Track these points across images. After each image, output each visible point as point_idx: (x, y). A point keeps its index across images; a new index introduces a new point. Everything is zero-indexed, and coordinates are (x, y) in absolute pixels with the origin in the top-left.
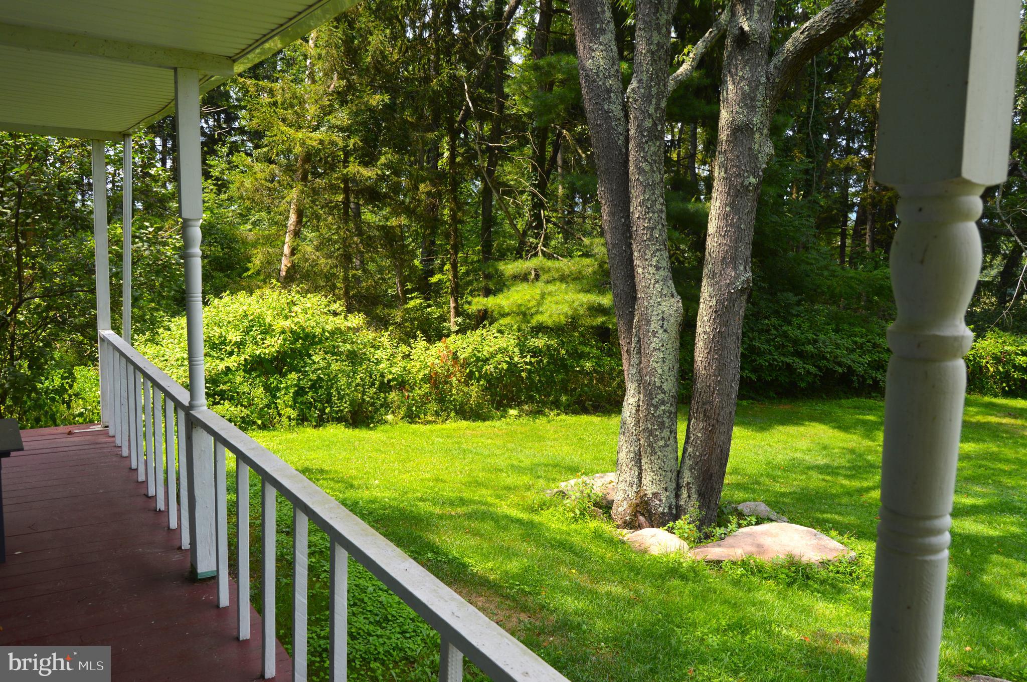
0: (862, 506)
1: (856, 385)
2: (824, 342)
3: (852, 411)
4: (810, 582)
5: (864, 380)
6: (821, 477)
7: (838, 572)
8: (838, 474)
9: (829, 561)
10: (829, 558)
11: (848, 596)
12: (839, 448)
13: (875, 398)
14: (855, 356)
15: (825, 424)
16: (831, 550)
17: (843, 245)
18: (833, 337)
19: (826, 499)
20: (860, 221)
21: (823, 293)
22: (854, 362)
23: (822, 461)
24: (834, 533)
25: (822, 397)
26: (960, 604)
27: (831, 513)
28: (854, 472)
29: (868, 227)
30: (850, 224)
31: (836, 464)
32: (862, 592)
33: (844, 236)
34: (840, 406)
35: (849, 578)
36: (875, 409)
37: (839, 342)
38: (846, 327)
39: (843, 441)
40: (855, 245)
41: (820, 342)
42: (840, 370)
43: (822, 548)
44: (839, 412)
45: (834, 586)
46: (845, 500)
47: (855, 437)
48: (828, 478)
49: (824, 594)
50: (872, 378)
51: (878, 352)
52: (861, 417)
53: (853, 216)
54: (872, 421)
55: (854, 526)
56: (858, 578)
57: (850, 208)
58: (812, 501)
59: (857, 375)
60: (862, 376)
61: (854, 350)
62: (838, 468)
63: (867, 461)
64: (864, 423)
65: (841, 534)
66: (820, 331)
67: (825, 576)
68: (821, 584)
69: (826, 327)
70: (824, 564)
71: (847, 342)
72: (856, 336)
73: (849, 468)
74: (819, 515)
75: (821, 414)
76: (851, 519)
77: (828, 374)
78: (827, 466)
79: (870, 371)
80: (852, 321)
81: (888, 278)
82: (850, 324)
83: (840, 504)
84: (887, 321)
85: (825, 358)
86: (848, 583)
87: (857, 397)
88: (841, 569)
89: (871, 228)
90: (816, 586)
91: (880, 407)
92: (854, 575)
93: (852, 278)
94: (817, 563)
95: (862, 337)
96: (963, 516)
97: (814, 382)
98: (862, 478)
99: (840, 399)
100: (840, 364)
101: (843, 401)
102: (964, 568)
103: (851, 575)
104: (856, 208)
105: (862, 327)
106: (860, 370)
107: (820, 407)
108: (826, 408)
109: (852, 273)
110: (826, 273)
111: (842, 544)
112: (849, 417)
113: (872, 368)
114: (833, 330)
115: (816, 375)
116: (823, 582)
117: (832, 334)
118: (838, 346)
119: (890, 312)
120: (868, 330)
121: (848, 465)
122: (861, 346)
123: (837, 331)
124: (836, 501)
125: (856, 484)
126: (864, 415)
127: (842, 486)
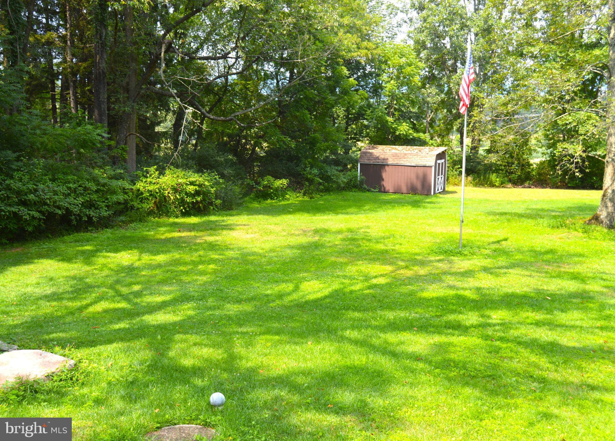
0: (82, 320)
1: (75, 222)
2: (43, 191)
3: (72, 244)
4: (38, 395)
5: (81, 218)
6: (48, 304)
7: (61, 380)
8: (62, 299)
9: (53, 373)
10: (53, 370)
11: (69, 397)
12: (63, 277)
13: (91, 231)
14: (71, 199)
15: (51, 259)
16: (55, 363)
17: (54, 107)
18: (51, 185)
19: (52, 322)
20: (65, 87)
21: (38, 149)
22: (70, 204)
23: (49, 291)
24: (57, 349)
25: (48, 237)
26: (153, 378)
27: (56, 332)
28: (75, 295)
29: (71, 92)
30: (58, 90)
31: (61, 291)
32: (81, 391)
33: (54, 100)
34: (64, 242)
35: (70, 382)
36: (91, 240)
37: (56, 189)
38: (61, 176)
39: (66, 270)
40: (63, 108)
41: (40, 190)
42: (60, 212)
43: (45, 364)
44: (62, 247)
45: (58, 393)
46: (69, 319)
47: (76, 266)
48: (55, 303)
49: (49, 401)
50: (87, 215)
51: (89, 194)
52: (80, 248)
53: (59, 83)
54: (89, 250)
55: (75, 339)
56: (77, 380)
57: (55, 76)
58: (41, 326)
59: (74, 215)
60: (79, 215)
61: (69, 195)
62: (62, 293)
63: (86, 283)
64: (83, 252)
65: (63, 348)
66: (39, 181)
67: (50, 387)
68: (48, 394)
69: (44, 177)
70: (49, 377)
71: (63, 189)
72: (69, 183)
73: (72, 292)
74: (46, 337)
75: (48, 251)
76: (73, 334)
77: (50, 217)
78: (54, 294)
79: (84, 210)
80: (65, 170)
81: (89, 133)
82: (63, 173)
83: (64, 324)
84: (93, 168)
85: (45, 204)
86: (70, 387)
87: (77, 232)
88: (64, 377)
89: (73, 92)
90: (42, 397)
91: (95, 237)
92: (74, 379)
93: (61, 135)
94: (43, 377)
95: (75, 183)
96: (156, 311)
97: (40, 225)
98: (82, 298)
99: (63, 236)
100: (59, 208)
101: (66, 237)
102: (157, 350)
103: (71, 379)
104: (60, 77)
105: (74, 175)
106: (76, 210)
107: (47, 245)
108: (52, 245)
109: (59, 131)
110: (38, 132)
111: (64, 356)
112: (71, 250)
113: (86, 207)
114: (50, 180)
115: (40, 219)
116: (49, 392)
117: (49, 183)
118: (55, 193)
119: (95, 160)
120: (79, 177)
121: (70, 289)
122: (75, 191)
123: (53, 180)
124: (61, 321)
125: (77, 304)
126: (83, 246)
127: (66, 307)
